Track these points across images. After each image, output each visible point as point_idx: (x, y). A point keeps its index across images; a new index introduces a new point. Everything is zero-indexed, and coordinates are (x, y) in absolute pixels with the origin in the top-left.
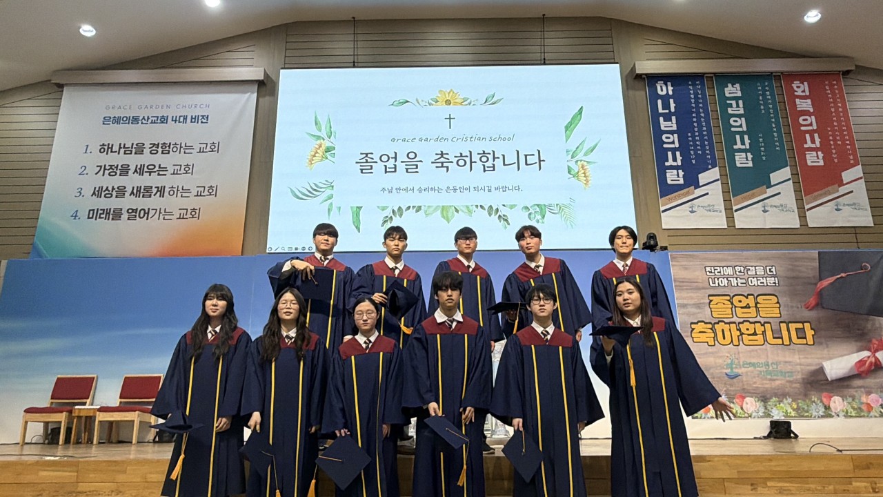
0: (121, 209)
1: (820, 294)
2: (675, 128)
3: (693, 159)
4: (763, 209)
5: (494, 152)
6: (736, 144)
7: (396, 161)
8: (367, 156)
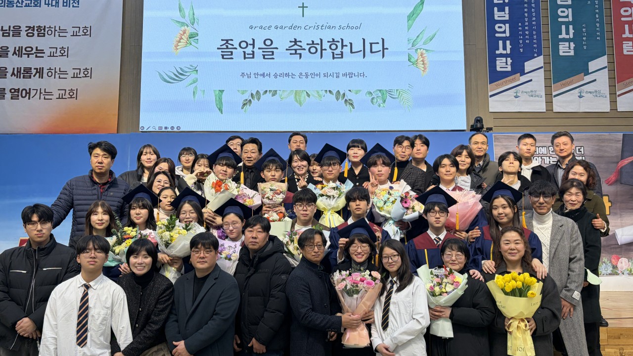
0: (4, 89)
1: (620, 172)
2: (507, 18)
3: (521, 48)
4: (579, 95)
5: (342, 40)
6: (561, 34)
7: (254, 47)
8: (227, 42)
